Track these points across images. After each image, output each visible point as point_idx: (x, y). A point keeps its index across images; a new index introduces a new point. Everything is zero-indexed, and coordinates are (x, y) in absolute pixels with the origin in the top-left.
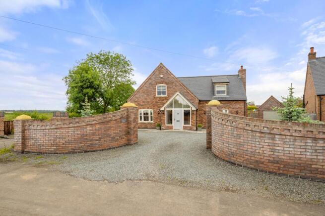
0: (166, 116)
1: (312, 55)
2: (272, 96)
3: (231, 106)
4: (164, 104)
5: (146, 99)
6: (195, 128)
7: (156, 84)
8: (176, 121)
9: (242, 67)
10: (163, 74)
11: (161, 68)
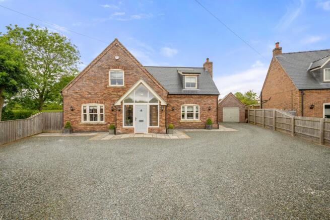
0: (123, 114)
1: (278, 51)
2: (231, 93)
3: (202, 101)
4: (120, 97)
5: (93, 89)
6: (165, 131)
7: (109, 68)
8: (138, 120)
9: (208, 59)
10: (119, 56)
11: (116, 45)
